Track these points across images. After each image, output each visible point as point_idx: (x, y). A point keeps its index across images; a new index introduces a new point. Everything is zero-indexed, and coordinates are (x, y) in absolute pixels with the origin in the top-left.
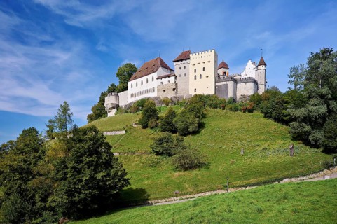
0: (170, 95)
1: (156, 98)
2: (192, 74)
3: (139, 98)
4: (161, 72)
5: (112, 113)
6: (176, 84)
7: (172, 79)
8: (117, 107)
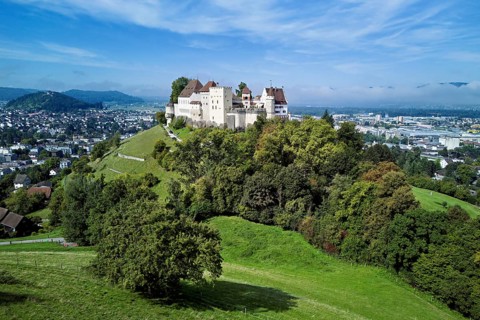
0: (197, 119)
1: (190, 119)
2: (211, 104)
3: (183, 114)
4: (194, 97)
5: (169, 121)
6: (201, 110)
7: (198, 106)
8: (173, 116)
